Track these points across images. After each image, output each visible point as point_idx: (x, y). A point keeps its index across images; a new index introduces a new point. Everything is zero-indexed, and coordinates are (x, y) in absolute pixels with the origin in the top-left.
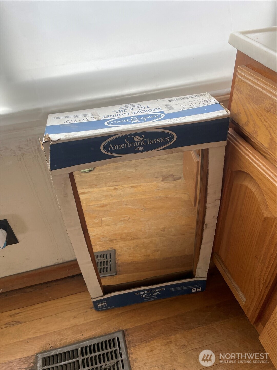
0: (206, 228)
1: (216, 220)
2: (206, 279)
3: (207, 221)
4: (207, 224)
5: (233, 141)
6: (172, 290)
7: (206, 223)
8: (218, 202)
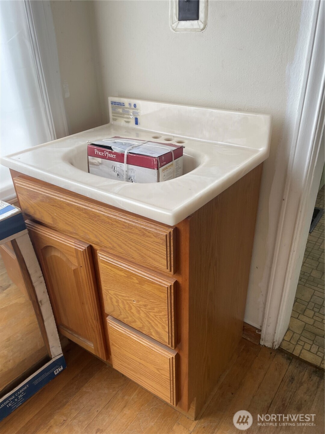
0: (42, 305)
1: (47, 294)
2: (62, 355)
3: (39, 298)
4: (41, 301)
5: (32, 228)
6: (36, 382)
7: (39, 300)
8: (42, 278)
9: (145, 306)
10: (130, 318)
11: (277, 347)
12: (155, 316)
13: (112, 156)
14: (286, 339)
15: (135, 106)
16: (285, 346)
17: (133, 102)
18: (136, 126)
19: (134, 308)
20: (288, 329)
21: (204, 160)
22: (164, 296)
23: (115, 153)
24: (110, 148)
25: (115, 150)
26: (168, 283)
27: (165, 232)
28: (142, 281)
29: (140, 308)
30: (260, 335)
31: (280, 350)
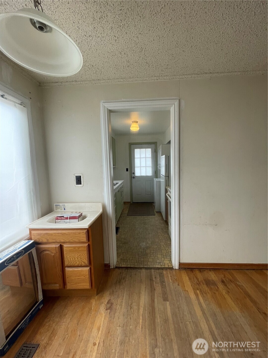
0: (38, 276)
2: (43, 299)
6: (33, 313)
9: (80, 255)
10: (75, 262)
11: (115, 267)
12: (83, 257)
13: (64, 218)
14: (117, 264)
15: (64, 205)
16: (117, 266)
17: (63, 204)
18: (65, 211)
19: (76, 258)
20: (117, 261)
21: (88, 215)
22: (86, 249)
23: (65, 218)
24: (63, 216)
25: (65, 217)
26: (87, 245)
27: (85, 231)
28: (79, 247)
29: (78, 257)
30: (110, 265)
31: (116, 267)
